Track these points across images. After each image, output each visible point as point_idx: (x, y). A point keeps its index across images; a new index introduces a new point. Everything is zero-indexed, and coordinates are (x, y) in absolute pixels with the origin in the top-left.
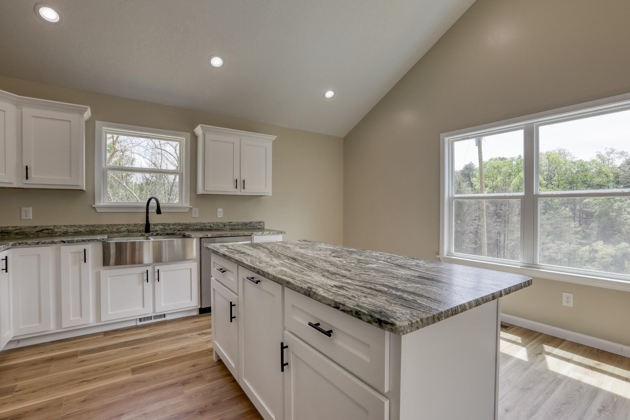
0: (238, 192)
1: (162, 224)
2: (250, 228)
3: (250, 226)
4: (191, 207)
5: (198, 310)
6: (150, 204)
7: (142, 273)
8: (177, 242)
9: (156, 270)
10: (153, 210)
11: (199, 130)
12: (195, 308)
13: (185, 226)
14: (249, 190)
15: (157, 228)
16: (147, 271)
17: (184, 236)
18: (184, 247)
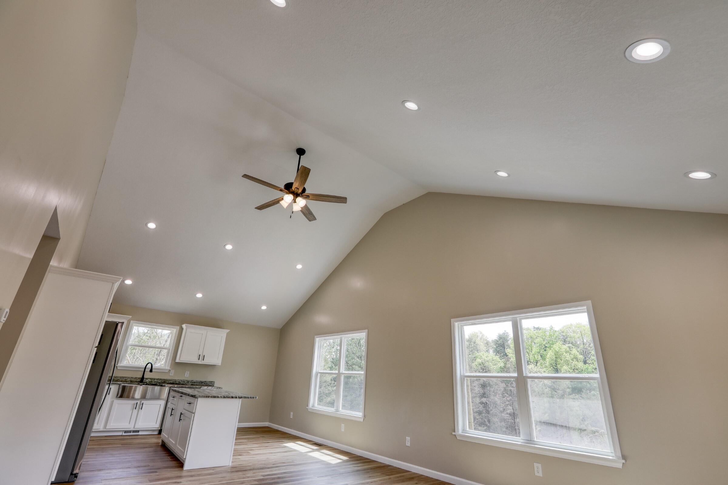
0: (200, 362)
1: (151, 379)
2: (205, 385)
3: (205, 384)
4: (170, 369)
5: (158, 431)
6: (147, 367)
7: (134, 404)
8: (157, 388)
9: (142, 403)
10: (148, 370)
11: (184, 326)
12: (157, 429)
13: (164, 380)
14: (207, 361)
15: (147, 381)
16: (137, 403)
17: (162, 386)
18: (160, 391)
